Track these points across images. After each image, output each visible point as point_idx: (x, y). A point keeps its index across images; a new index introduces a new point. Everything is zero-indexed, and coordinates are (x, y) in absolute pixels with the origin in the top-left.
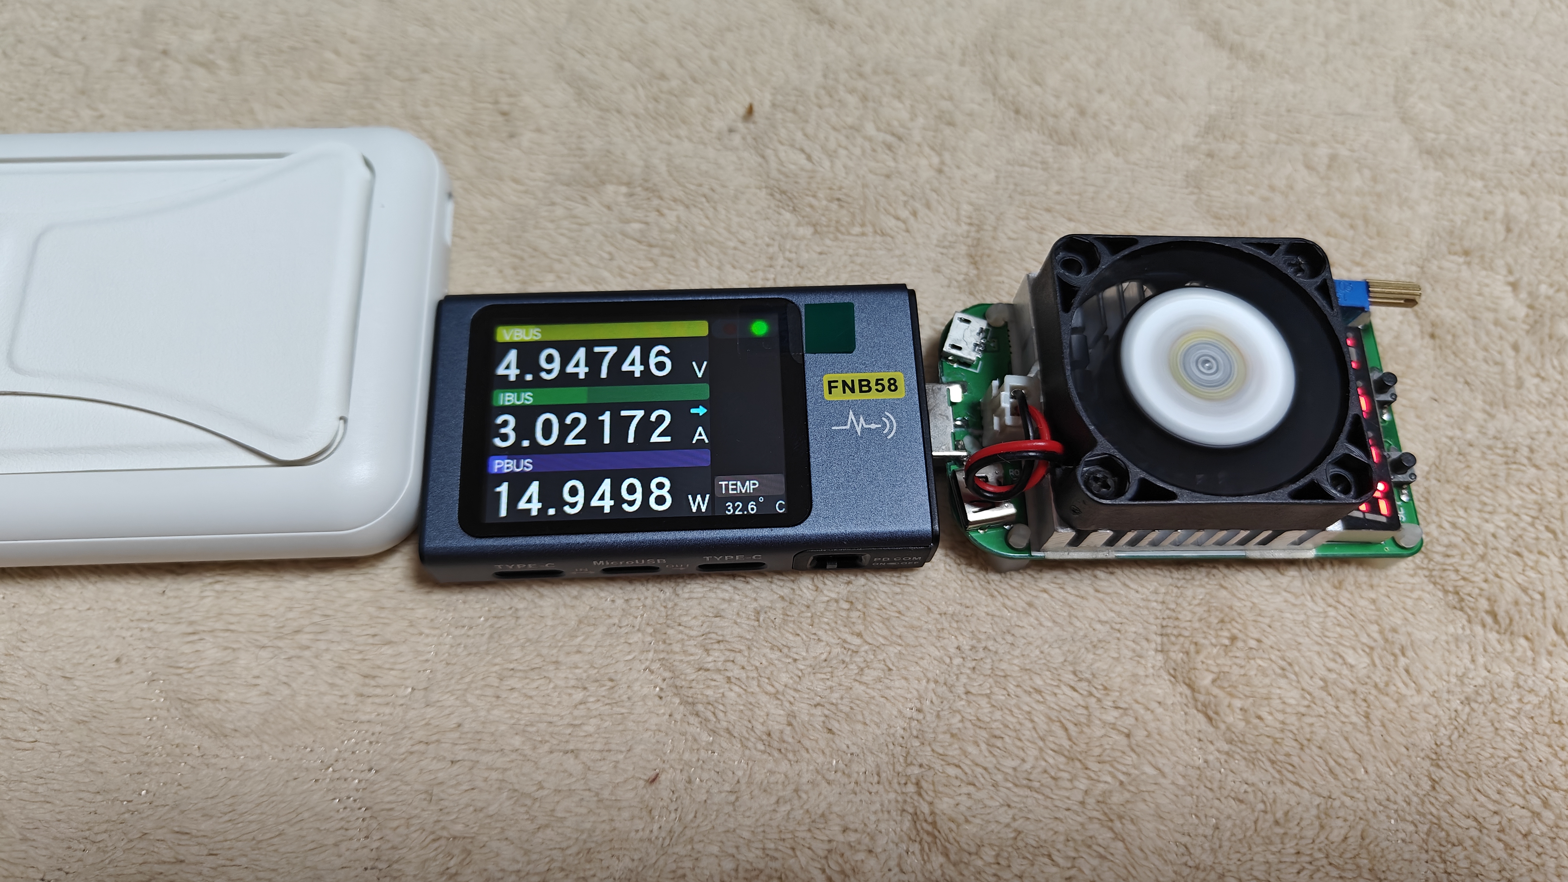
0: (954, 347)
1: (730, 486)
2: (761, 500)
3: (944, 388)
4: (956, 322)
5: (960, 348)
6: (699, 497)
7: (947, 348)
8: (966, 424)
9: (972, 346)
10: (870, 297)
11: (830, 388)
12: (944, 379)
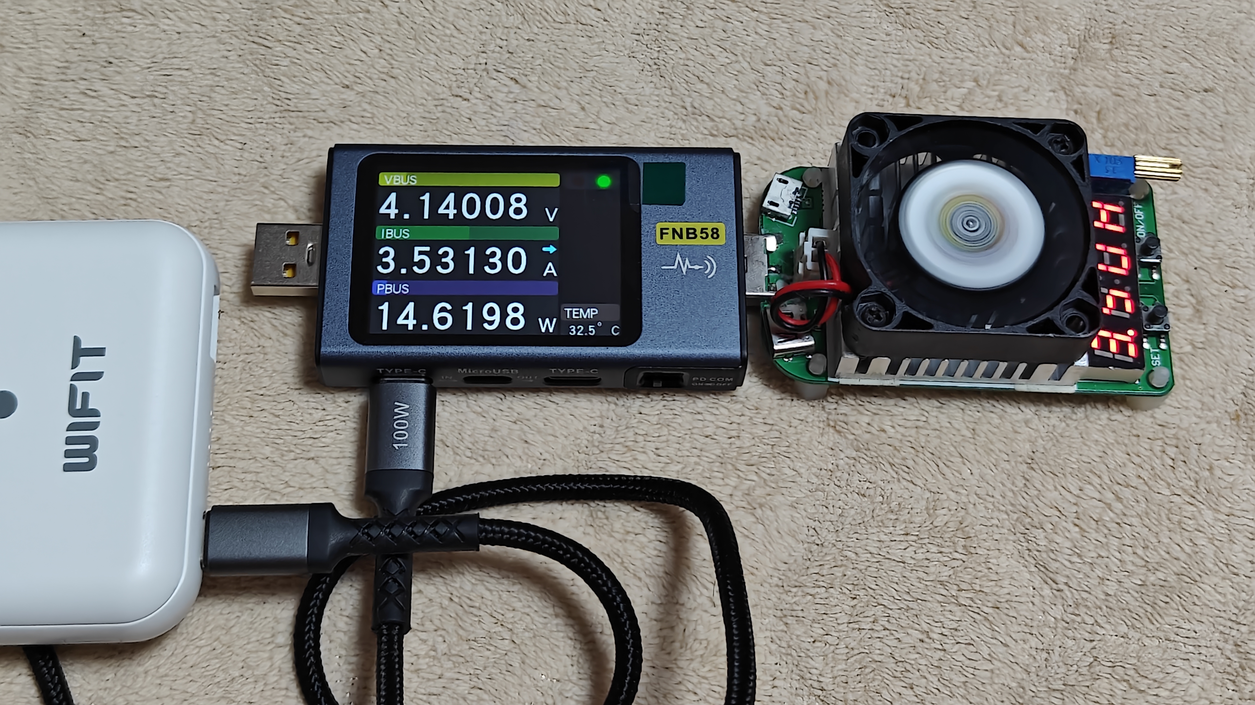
0: (772, 203)
1: (573, 312)
2: (600, 324)
3: (762, 238)
4: (775, 182)
5: (777, 205)
6: (547, 320)
7: (766, 204)
8: (780, 270)
9: (788, 204)
10: (701, 158)
11: (662, 234)
12: (763, 231)
